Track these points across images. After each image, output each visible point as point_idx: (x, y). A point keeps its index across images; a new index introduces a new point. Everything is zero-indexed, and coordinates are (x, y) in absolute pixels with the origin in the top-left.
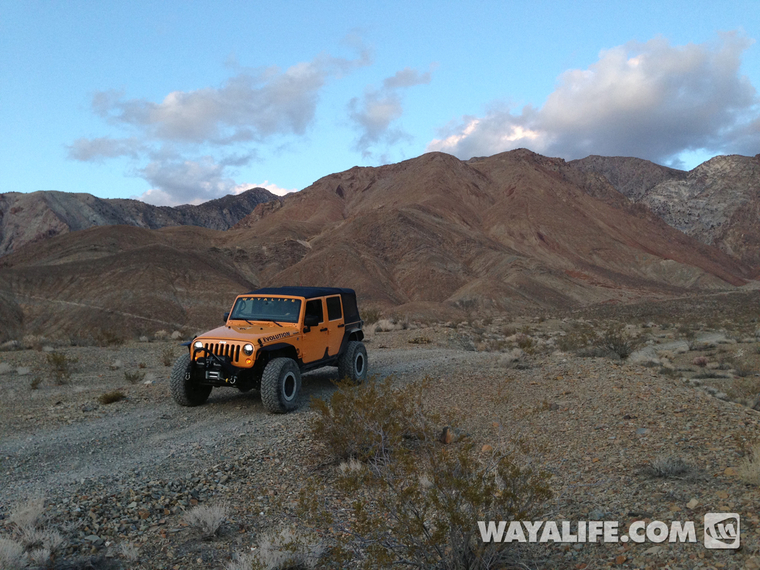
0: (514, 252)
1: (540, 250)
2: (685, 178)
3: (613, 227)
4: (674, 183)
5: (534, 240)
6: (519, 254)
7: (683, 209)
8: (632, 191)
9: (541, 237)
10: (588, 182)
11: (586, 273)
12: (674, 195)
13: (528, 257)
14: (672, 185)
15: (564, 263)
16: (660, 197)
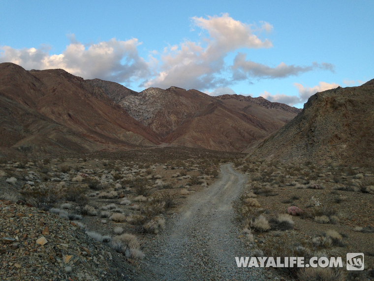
0: (54, 122)
1: (69, 122)
2: (138, 95)
3: (106, 114)
4: (133, 97)
5: (66, 117)
6: (57, 123)
7: (136, 109)
8: (114, 98)
9: (69, 115)
10: (95, 91)
11: (92, 135)
12: (133, 102)
13: (62, 125)
14: (132, 98)
15: (81, 130)
16: (126, 103)
